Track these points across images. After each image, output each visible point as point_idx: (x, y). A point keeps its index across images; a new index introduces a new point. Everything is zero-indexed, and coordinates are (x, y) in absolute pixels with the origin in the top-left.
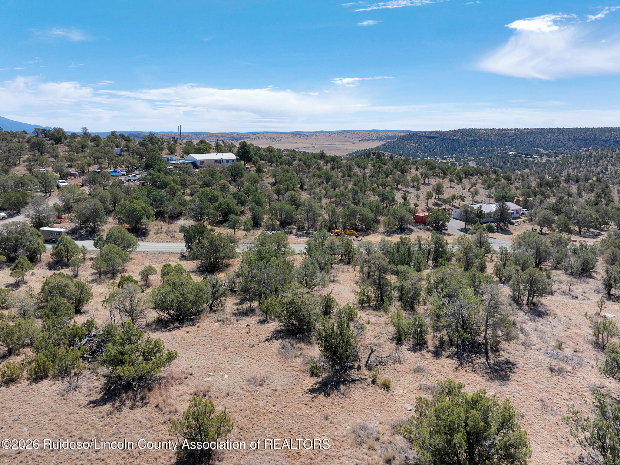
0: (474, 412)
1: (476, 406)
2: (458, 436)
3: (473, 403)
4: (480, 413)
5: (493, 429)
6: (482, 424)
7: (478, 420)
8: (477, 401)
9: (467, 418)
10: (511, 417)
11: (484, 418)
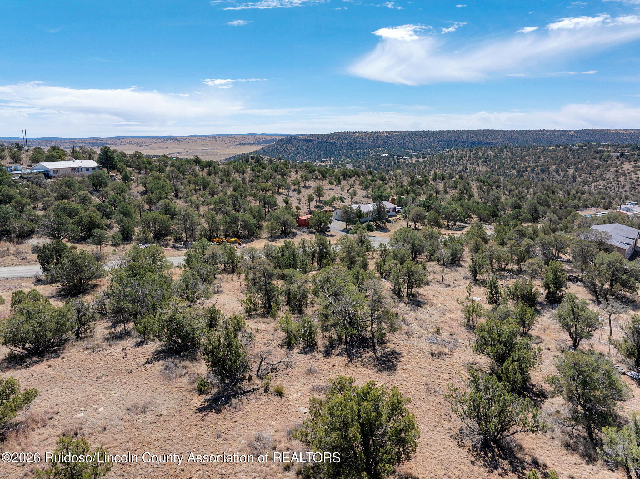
0: (365, 403)
1: (367, 397)
2: (352, 430)
3: (364, 395)
4: (371, 403)
5: (385, 417)
6: (374, 414)
7: (370, 411)
8: (368, 393)
9: (359, 410)
10: (399, 403)
11: (375, 408)
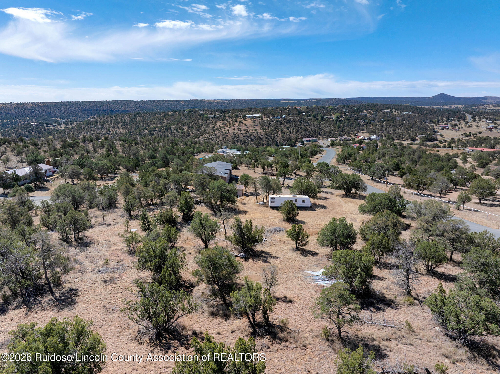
0: (51, 339)
1: (51, 333)
2: (42, 367)
3: (49, 332)
4: (56, 337)
5: (72, 343)
6: (61, 345)
7: (57, 343)
8: (51, 329)
9: (46, 347)
10: (83, 328)
11: (61, 340)
